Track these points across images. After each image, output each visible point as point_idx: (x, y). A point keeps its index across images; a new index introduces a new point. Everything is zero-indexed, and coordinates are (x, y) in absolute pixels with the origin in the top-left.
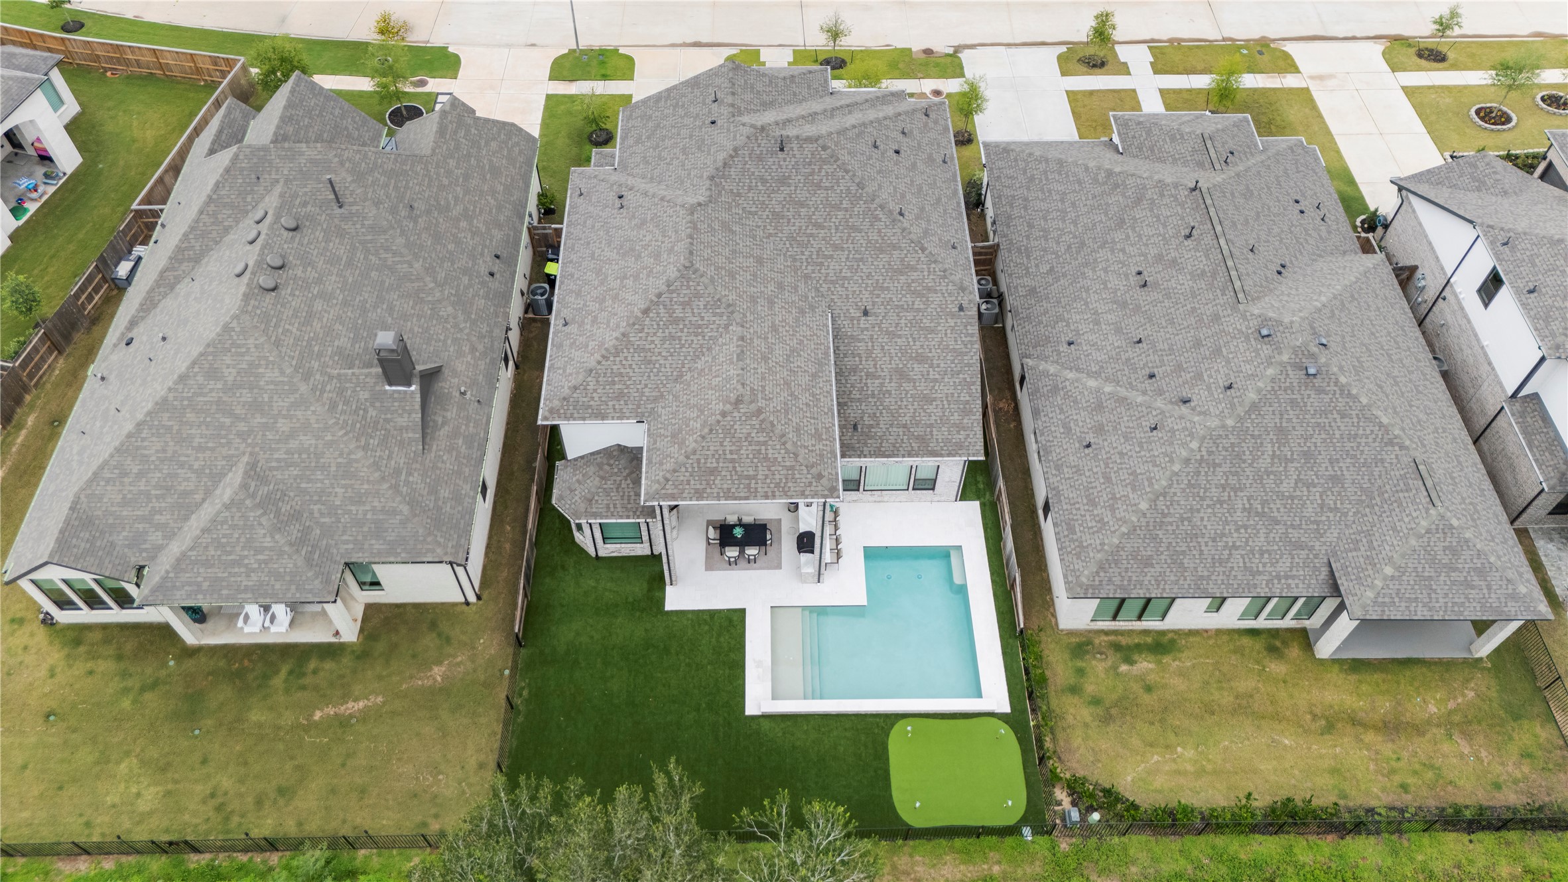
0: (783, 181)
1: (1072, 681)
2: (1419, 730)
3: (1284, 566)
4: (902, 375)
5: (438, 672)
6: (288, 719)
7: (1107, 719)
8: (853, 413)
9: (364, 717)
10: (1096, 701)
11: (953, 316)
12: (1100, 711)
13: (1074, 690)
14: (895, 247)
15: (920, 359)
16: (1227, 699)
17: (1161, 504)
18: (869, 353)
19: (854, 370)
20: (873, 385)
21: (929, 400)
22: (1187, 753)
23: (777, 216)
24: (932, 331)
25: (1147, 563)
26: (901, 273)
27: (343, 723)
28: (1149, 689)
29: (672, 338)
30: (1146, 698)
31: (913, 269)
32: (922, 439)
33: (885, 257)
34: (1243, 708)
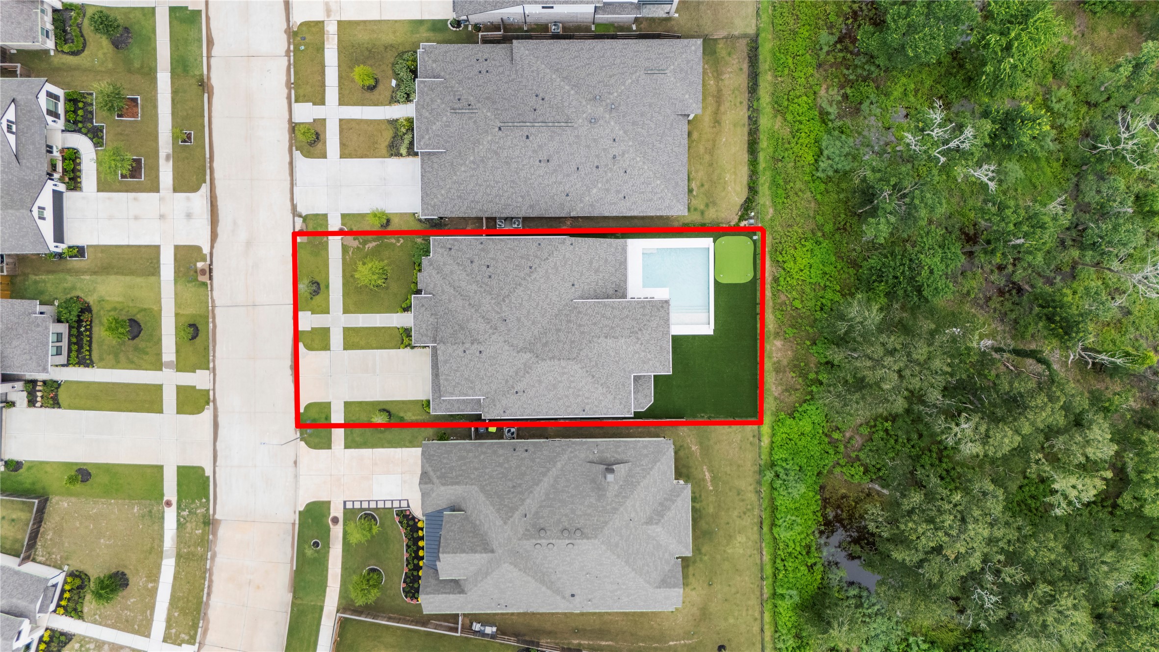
0: (519, 320)
1: (699, 213)
2: (719, 91)
3: (678, 133)
4: (597, 271)
5: (694, 448)
6: (712, 498)
7: (714, 203)
8: (611, 292)
9: (711, 471)
10: (707, 205)
11: (574, 248)
12: (711, 205)
13: (702, 213)
14: (547, 272)
15: (591, 263)
16: (707, 157)
17: (658, 175)
18: (589, 284)
19: (595, 291)
20: (601, 283)
21: (606, 260)
22: (728, 177)
23: (534, 323)
24: (580, 257)
25: (677, 183)
26: (557, 269)
27: (714, 479)
28: (702, 185)
29: (603, 365)
30: (706, 187)
31: (556, 263)
32: (620, 264)
33: (551, 277)
34: (711, 152)
